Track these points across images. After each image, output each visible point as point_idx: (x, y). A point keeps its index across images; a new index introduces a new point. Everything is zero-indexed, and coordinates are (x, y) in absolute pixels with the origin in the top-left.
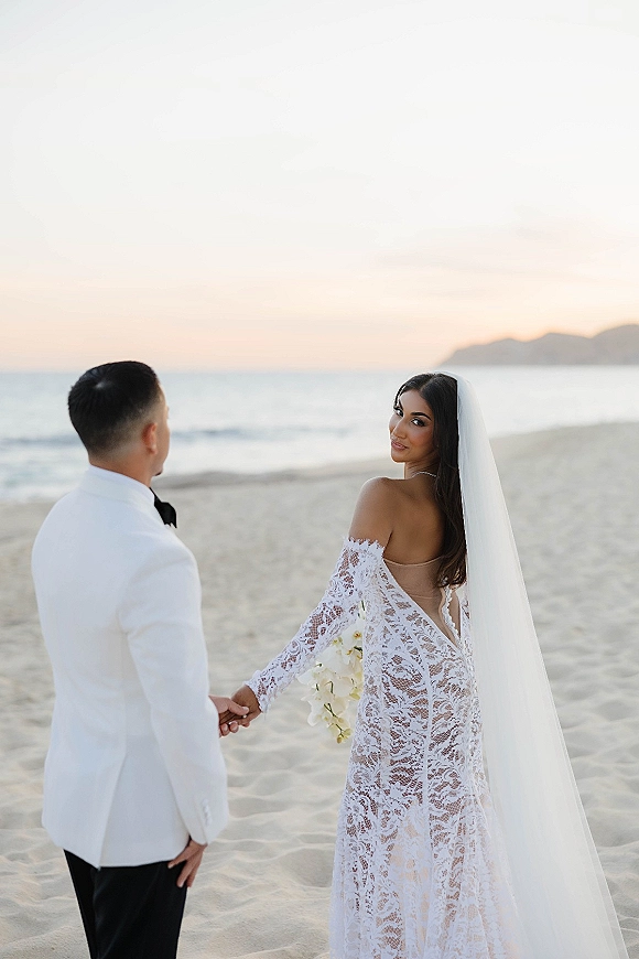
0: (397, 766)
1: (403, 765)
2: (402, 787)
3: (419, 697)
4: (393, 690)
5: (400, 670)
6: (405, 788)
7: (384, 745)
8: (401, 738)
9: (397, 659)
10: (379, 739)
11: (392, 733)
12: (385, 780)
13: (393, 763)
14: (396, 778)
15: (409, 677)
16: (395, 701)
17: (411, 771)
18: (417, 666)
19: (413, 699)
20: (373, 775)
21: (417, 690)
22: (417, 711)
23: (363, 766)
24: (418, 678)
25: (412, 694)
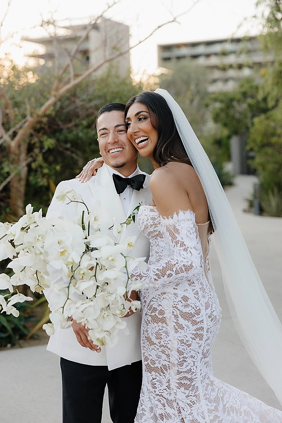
0: (182, 375)
1: (186, 375)
2: (186, 391)
3: (199, 326)
4: (181, 321)
5: (186, 306)
6: (187, 392)
7: (172, 359)
8: (185, 355)
9: (185, 298)
10: (168, 356)
11: (178, 351)
12: (173, 385)
13: (179, 372)
14: (181, 385)
15: (193, 311)
16: (182, 328)
17: (191, 380)
18: (198, 304)
19: (195, 327)
20: (164, 381)
21: (198, 320)
22: (197, 335)
23: (157, 374)
24: (198, 312)
25: (195, 323)
